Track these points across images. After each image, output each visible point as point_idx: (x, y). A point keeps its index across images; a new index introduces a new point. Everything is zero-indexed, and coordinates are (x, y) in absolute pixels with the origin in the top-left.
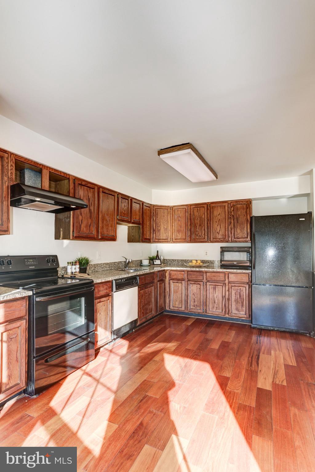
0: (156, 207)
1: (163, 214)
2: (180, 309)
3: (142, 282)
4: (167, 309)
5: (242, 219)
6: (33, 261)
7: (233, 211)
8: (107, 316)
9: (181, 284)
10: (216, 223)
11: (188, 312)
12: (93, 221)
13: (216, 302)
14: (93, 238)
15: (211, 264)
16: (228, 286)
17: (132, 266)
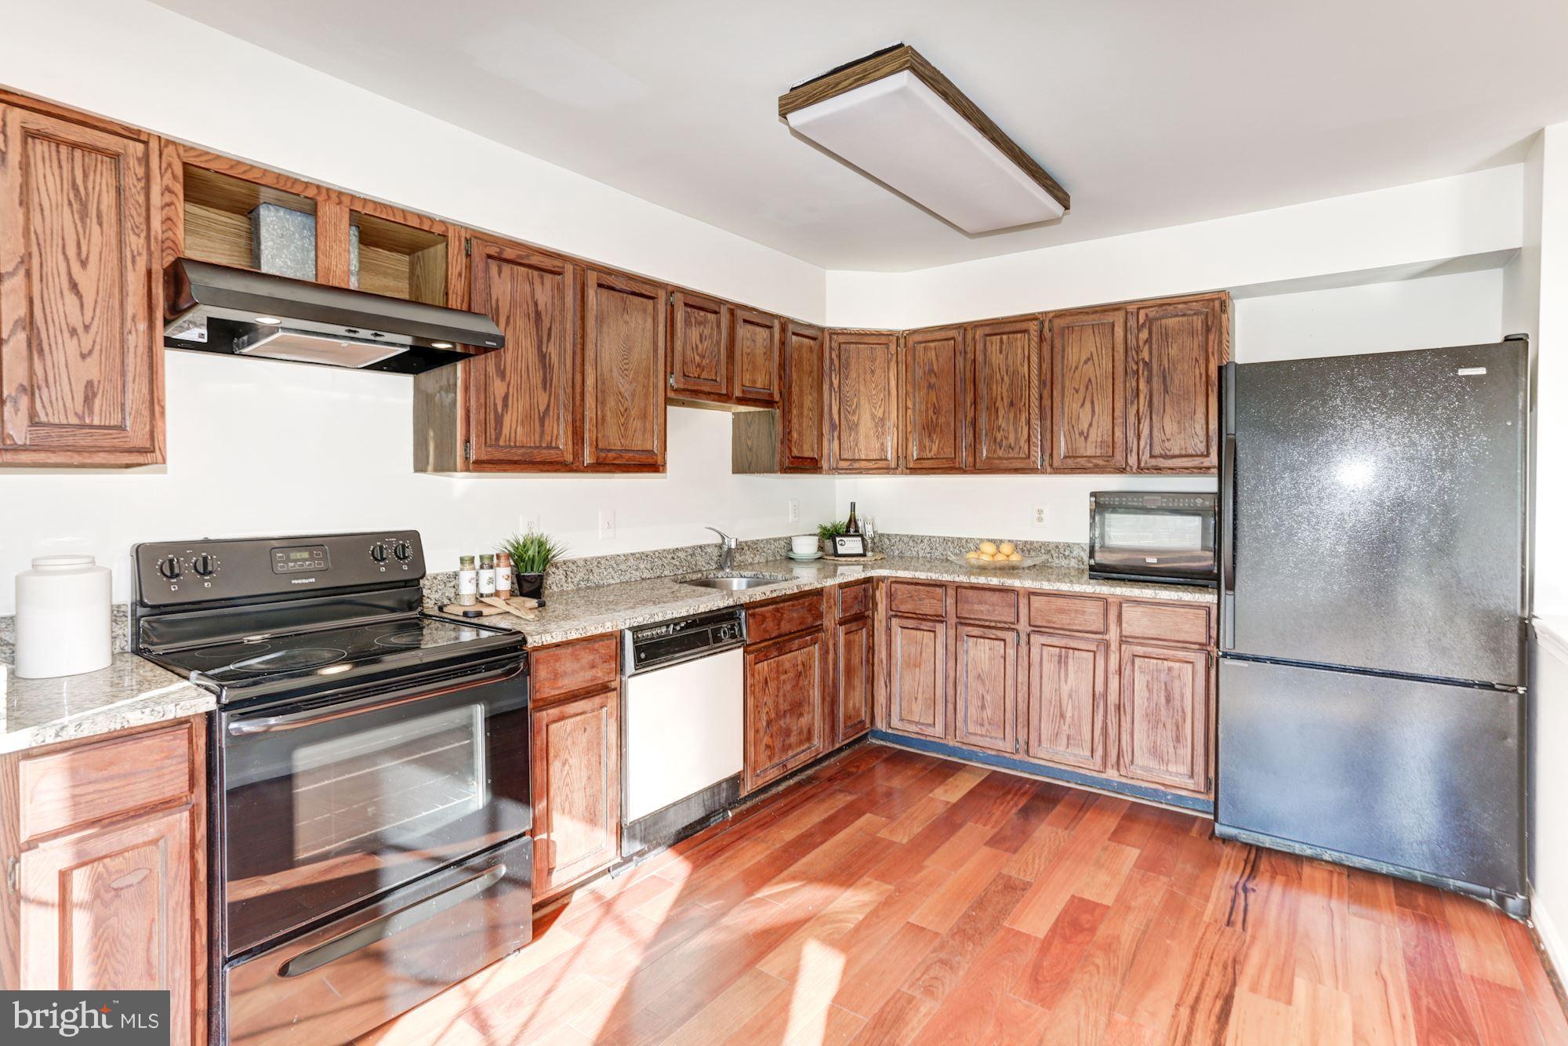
0: (842, 339)
1: (868, 364)
2: (929, 731)
3: (765, 631)
4: (881, 725)
5: (1188, 376)
6: (312, 558)
7: (1146, 342)
8: (599, 772)
9: (932, 634)
10: (1076, 395)
11: (957, 744)
12: (557, 398)
13: (1069, 715)
14: (558, 463)
15: (1058, 557)
16: (1118, 655)
17: (750, 560)
